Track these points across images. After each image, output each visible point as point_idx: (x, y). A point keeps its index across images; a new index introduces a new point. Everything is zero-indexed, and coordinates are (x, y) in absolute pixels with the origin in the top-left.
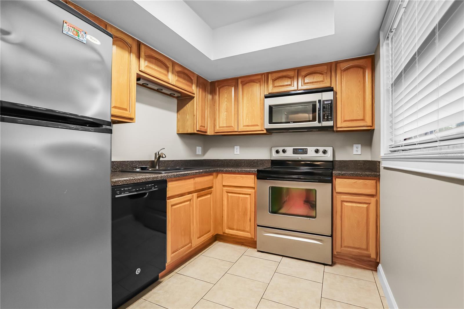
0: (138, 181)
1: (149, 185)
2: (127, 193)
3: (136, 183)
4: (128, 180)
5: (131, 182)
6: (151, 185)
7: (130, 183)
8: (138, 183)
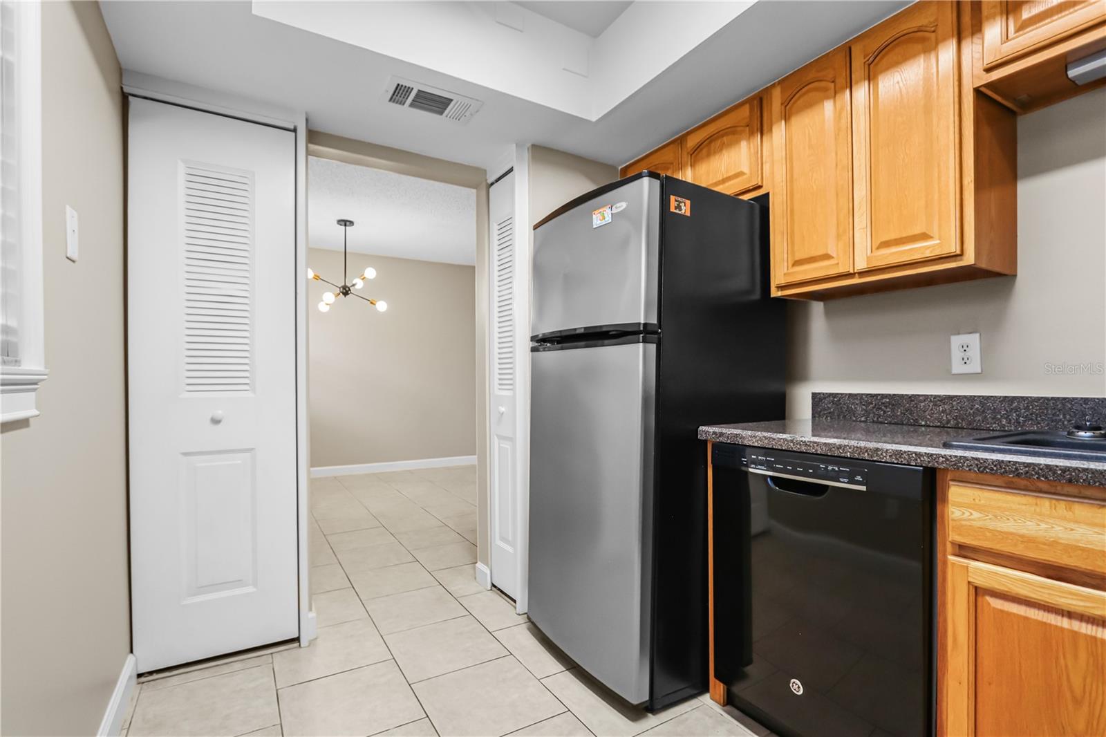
0: (803, 449)
1: (830, 468)
2: (763, 468)
3: (794, 451)
4: (774, 439)
5: (781, 445)
6: (836, 469)
7: (780, 447)
8: (801, 452)
